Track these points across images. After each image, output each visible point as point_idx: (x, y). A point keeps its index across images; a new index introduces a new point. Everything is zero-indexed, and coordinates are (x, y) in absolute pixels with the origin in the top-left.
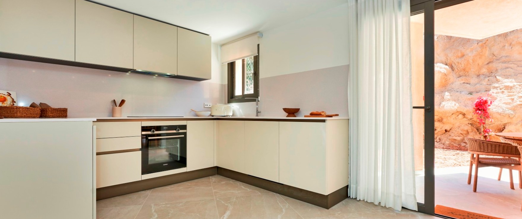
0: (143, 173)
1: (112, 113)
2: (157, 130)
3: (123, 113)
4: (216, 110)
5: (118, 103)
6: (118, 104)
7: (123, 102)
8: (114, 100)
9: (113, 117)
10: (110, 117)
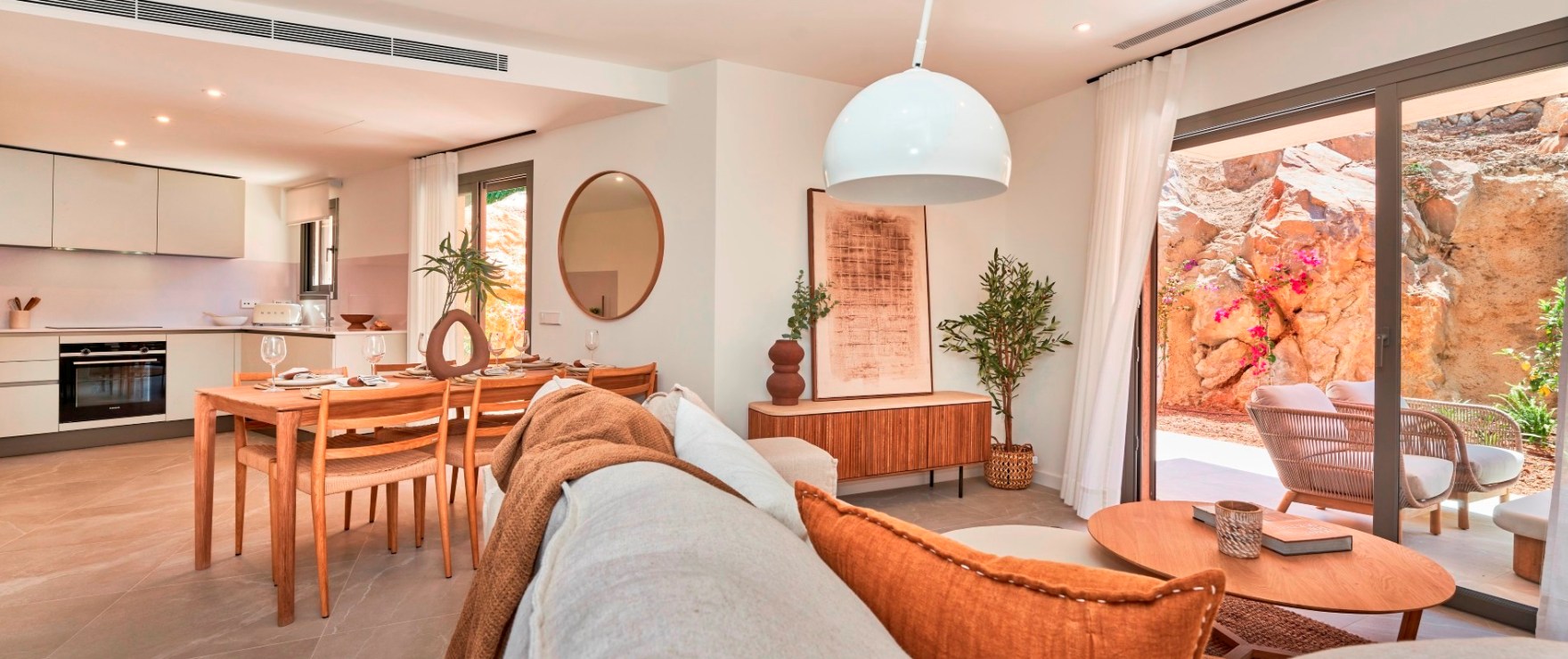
0: (63, 419)
1: (11, 321)
2: (93, 350)
3: (35, 321)
4: (262, 313)
5: (24, 303)
6: (23, 305)
7: (33, 302)
8: (17, 299)
9: (11, 327)
10: (6, 328)
